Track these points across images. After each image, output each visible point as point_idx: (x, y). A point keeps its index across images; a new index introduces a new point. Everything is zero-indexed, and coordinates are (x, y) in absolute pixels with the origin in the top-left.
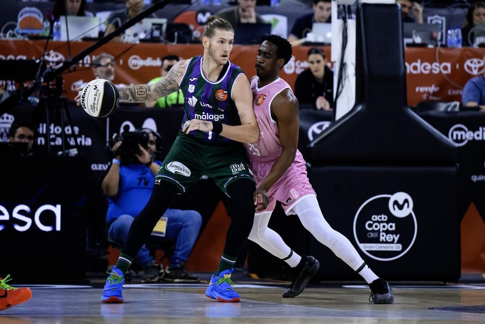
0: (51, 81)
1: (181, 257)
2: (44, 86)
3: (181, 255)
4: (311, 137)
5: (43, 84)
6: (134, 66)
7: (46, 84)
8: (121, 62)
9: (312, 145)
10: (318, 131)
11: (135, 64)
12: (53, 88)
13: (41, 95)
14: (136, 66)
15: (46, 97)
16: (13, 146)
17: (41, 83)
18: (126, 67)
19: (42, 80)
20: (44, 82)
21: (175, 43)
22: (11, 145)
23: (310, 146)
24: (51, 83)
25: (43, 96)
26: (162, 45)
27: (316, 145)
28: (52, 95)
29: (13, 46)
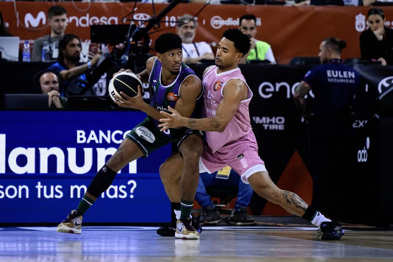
0: (140, 40)
1: (241, 202)
2: (132, 45)
3: (241, 200)
4: (380, 91)
5: (131, 43)
6: (216, 25)
7: (134, 43)
8: (204, 22)
9: (381, 98)
10: (387, 85)
11: (217, 24)
12: (141, 47)
13: (130, 53)
14: (218, 25)
15: (134, 55)
16: (105, 99)
17: (130, 42)
18: (208, 27)
19: (131, 40)
20: (133, 41)
21: (253, 5)
22: (103, 99)
23: (379, 99)
24: (140, 42)
25: (132, 54)
26: (242, 6)
27: (384, 98)
28: (140, 53)
29: (105, 8)
